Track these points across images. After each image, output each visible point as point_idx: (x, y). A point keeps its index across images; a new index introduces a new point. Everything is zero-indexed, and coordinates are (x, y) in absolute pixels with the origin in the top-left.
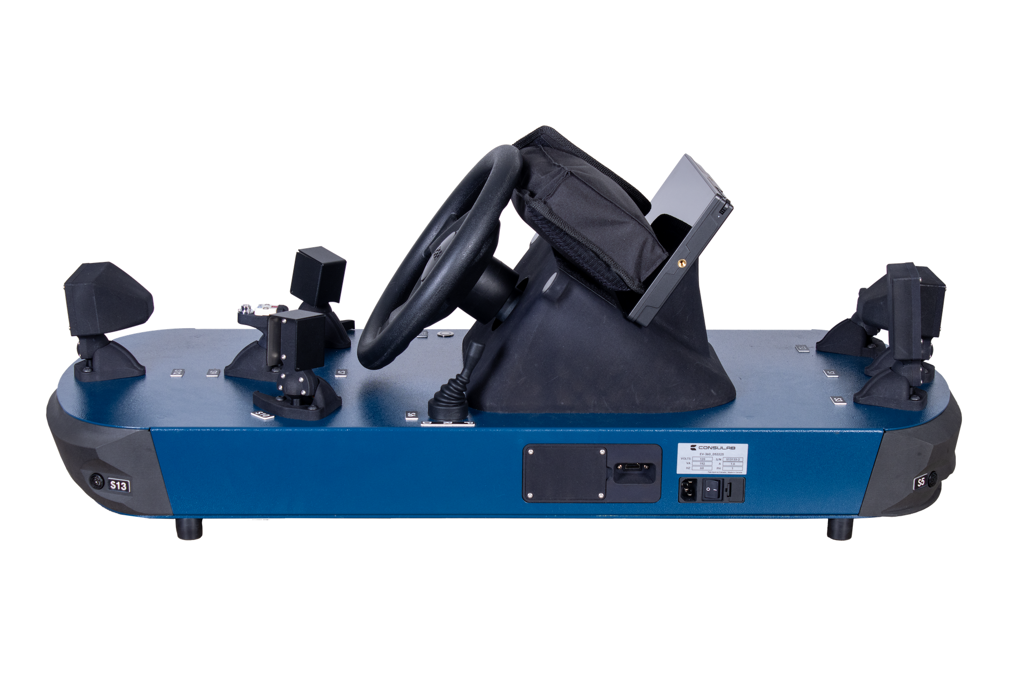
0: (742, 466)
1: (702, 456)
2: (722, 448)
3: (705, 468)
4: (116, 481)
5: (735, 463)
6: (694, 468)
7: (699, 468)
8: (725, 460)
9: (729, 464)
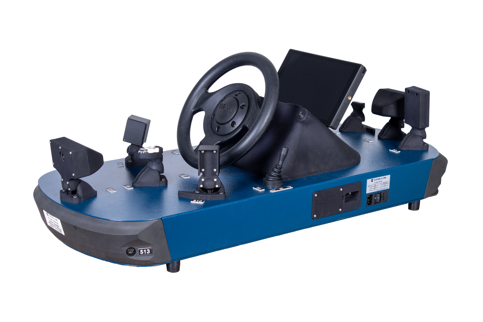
0: (388, 185)
1: (375, 183)
2: (382, 178)
3: (376, 189)
4: (143, 250)
5: (386, 184)
6: (372, 190)
7: (374, 189)
8: (382, 184)
9: (384, 185)
